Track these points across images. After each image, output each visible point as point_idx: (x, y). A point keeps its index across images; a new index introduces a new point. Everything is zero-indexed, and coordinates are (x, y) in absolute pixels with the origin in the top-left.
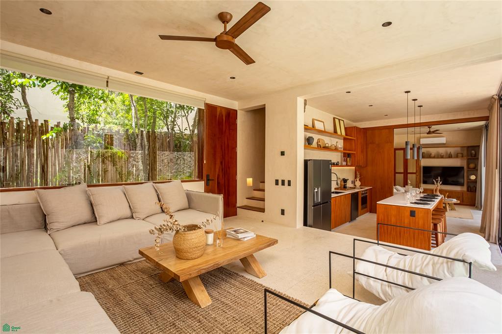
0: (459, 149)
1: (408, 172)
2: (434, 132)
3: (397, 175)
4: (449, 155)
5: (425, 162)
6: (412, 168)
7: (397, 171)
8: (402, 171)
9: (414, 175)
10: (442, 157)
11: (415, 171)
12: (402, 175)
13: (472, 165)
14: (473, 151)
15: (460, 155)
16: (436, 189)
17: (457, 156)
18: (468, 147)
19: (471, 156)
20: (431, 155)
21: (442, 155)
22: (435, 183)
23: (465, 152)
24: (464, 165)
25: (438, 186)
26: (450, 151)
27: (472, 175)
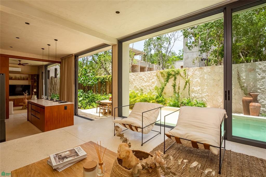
0: (27, 76)
2: (23, 65)
4: (23, 78)
5: (12, 82)
10: (19, 79)
13: (35, 84)
14: (35, 77)
15: (29, 79)
16: (25, 98)
17: (27, 79)
18: (32, 75)
19: (34, 79)
20: (12, 78)
21: (19, 78)
22: (25, 94)
23: (31, 77)
24: (30, 84)
25: (26, 95)
26: (23, 76)
27: (35, 89)
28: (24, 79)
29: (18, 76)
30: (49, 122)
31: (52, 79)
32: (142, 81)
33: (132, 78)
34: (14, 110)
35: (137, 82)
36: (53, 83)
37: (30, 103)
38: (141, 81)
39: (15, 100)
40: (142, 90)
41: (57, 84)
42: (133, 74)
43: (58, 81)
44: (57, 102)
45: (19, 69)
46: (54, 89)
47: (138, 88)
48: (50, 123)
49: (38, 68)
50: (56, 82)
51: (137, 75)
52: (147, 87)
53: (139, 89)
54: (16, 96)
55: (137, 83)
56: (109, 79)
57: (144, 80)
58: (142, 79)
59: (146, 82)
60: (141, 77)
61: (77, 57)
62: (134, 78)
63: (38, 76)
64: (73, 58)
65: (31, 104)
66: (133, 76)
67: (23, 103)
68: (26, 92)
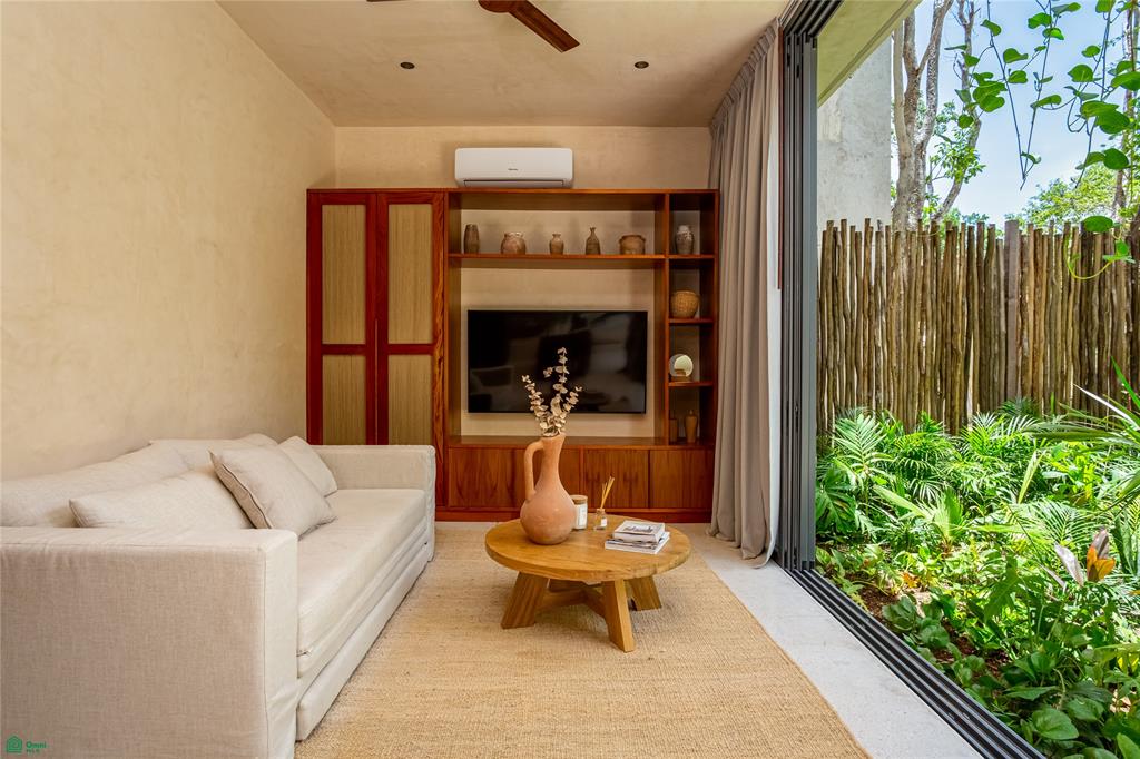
1: (392, 341)
3: (329, 362)
5: (481, 289)
6: (410, 321)
7: (330, 337)
8: (359, 338)
9: (423, 362)
11: (425, 338)
12: (359, 362)
13: (686, 300)
14: (684, 230)
15: (636, 245)
17: (620, 251)
19: (677, 251)
20: (509, 243)
21: (560, 245)
23: (651, 233)
24: (648, 303)
27: (684, 352)
28: (591, 256)
31: (835, 246)
36: (850, 292)
46: (853, 363)
49: (715, 128)
63: (712, 205)
68: (555, 377)
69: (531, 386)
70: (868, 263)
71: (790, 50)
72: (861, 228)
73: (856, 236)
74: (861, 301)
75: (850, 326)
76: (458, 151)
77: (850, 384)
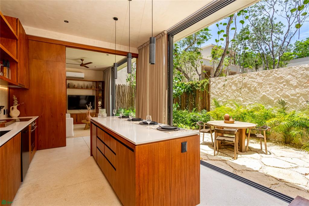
0: (91, 83)
4: (87, 86)
10: (82, 88)
13: (100, 95)
14: (100, 85)
15: (93, 87)
16: (88, 113)
17: (91, 88)
18: (96, 82)
19: (99, 88)
20: (75, 86)
21: (82, 86)
22: (88, 108)
23: (95, 85)
24: (95, 95)
25: (89, 110)
26: (86, 83)
27: (100, 101)
28: (87, 88)
29: (81, 83)
30: (146, 193)
31: (119, 87)
32: (284, 85)
33: (254, 82)
34: (75, 129)
35: (268, 89)
36: (121, 93)
37: (95, 123)
38: (282, 85)
39: (78, 115)
40: (283, 103)
41: (125, 95)
42: (258, 74)
43: (127, 92)
44: (135, 122)
45: (82, 75)
47: (273, 99)
48: (148, 195)
49: (104, 72)
50: (124, 92)
51: (268, 76)
52: (299, 97)
53: (275, 101)
54: (79, 110)
55: (268, 91)
56: (202, 86)
57: (291, 82)
58: (283, 82)
59: (296, 87)
60: (282, 78)
61: (172, 38)
62: (261, 81)
63: (103, 83)
64: (165, 39)
65: (96, 127)
66: (258, 77)
67: (86, 120)
68: (90, 105)
69: (87, 106)
70: (123, 89)
71: (112, 69)
72: (122, 85)
73: (122, 86)
74: (122, 94)
75: (121, 97)
76: (67, 72)
77: (121, 105)
